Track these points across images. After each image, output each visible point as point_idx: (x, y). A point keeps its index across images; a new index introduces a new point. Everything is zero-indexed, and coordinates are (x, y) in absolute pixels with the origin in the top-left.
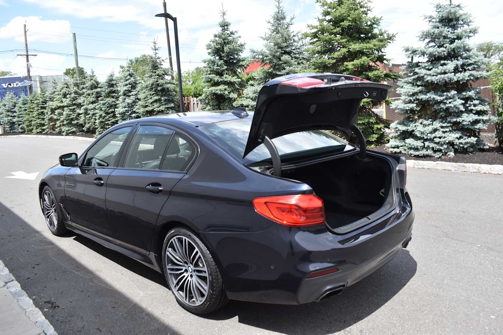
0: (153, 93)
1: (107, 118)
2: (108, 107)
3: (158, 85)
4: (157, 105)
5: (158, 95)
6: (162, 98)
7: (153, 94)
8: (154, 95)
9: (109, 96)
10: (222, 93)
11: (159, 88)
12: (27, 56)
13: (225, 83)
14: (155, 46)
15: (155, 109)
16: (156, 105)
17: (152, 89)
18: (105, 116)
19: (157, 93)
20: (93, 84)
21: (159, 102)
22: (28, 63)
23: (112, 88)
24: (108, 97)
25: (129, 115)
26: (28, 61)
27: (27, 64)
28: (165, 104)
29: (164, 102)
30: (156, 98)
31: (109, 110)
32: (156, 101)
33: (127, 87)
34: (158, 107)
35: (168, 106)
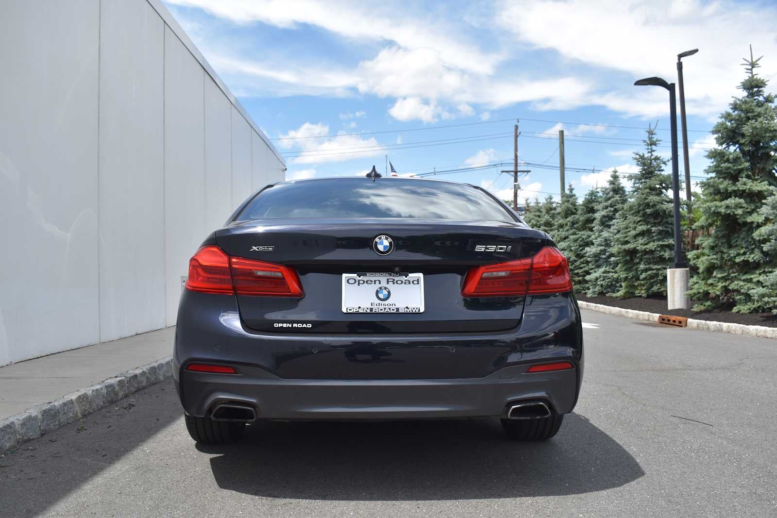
0: (639, 219)
1: (578, 263)
2: (580, 246)
3: (648, 205)
4: (643, 240)
5: (647, 224)
6: (654, 229)
7: (639, 221)
8: (641, 223)
9: (586, 228)
10: (729, 212)
11: (648, 211)
12: (516, 172)
13: (741, 194)
14: (650, 139)
15: (637, 248)
16: (641, 240)
17: (639, 212)
18: (575, 261)
19: (646, 219)
20: (568, 209)
21: (649, 236)
22: (515, 183)
23: (591, 214)
24: (584, 230)
25: (604, 258)
26: (516, 180)
27: (515, 185)
28: (659, 240)
29: (658, 235)
30: (644, 228)
31: (581, 250)
32: (642, 234)
33: (607, 210)
34: (646, 244)
35: (662, 243)
